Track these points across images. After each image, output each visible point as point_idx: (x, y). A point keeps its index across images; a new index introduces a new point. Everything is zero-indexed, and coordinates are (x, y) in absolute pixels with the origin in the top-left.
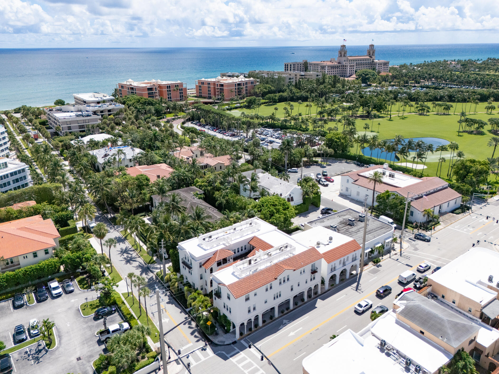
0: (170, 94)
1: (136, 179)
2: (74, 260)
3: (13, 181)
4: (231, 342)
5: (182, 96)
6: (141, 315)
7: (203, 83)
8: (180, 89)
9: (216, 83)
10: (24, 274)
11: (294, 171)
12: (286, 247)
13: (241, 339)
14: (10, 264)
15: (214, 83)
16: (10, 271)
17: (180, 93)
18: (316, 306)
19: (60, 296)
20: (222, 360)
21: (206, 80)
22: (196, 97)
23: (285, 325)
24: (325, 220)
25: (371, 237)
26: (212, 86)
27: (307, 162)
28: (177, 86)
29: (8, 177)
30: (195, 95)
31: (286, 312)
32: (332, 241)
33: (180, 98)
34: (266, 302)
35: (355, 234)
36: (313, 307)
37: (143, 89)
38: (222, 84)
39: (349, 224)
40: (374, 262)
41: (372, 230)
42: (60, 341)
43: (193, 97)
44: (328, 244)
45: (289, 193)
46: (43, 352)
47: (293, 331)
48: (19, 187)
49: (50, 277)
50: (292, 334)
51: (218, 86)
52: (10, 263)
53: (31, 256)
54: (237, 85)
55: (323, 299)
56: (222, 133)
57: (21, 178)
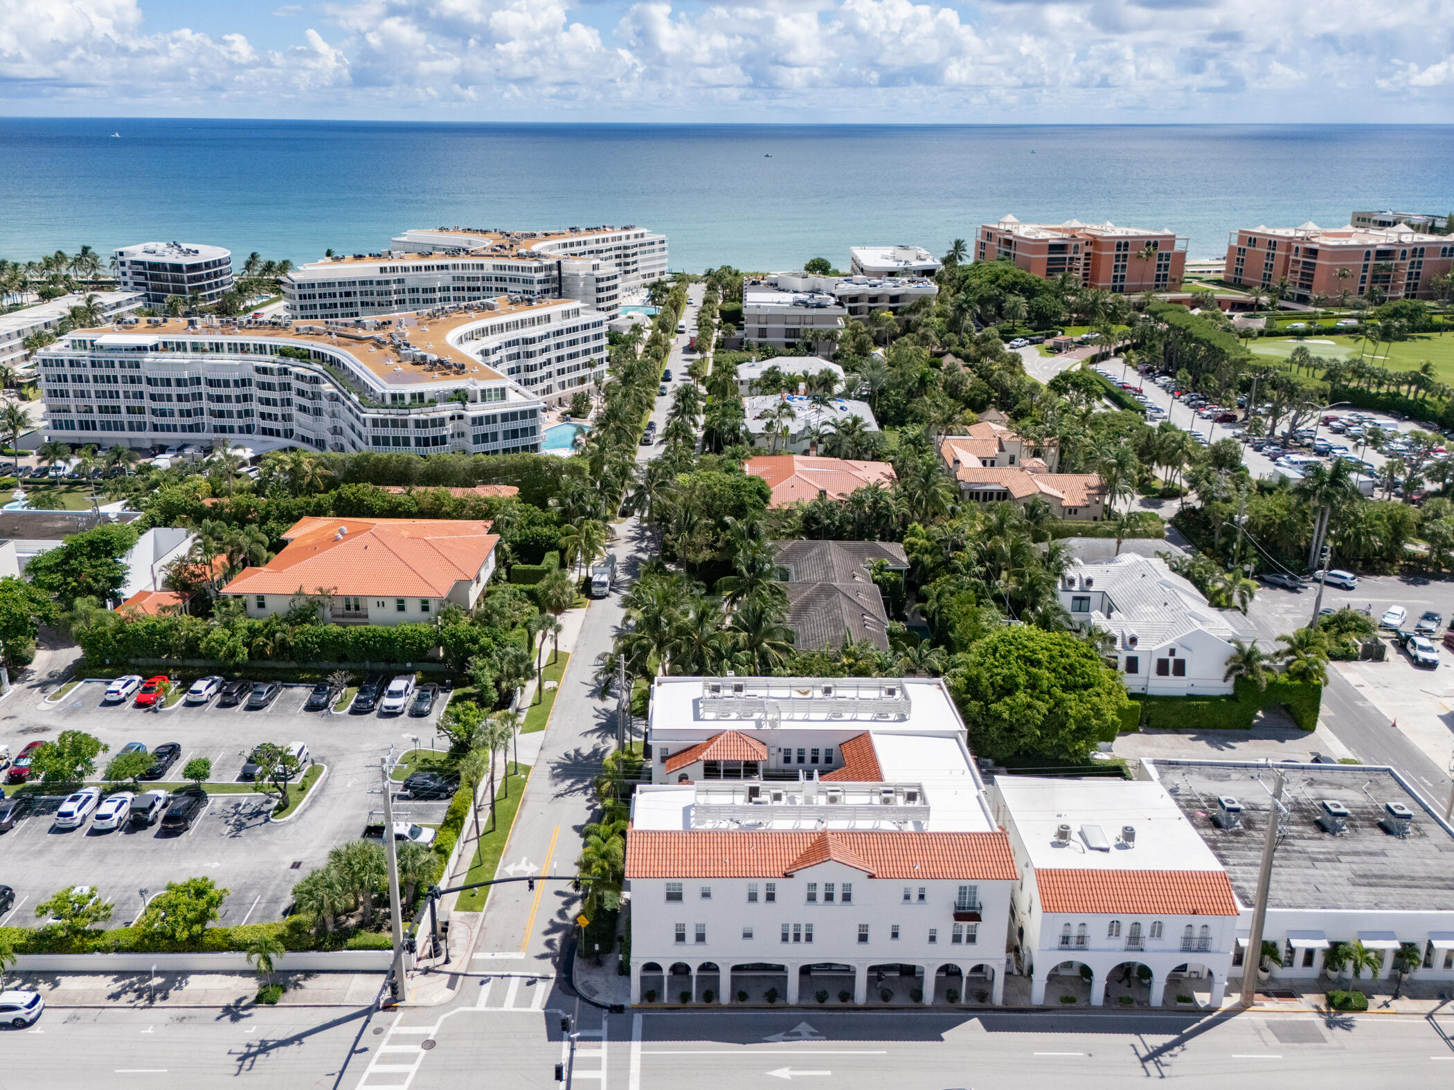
0: (1124, 267)
1: (732, 487)
2: (462, 642)
3: (505, 433)
4: (610, 1001)
5: (1165, 276)
6: (494, 830)
7: (1252, 241)
8: (1160, 255)
9: (1295, 245)
10: (356, 640)
11: (1338, 581)
12: (911, 797)
13: (638, 1009)
14: (353, 611)
15: (1289, 244)
16: (338, 624)
17: (1159, 266)
18: (944, 1035)
19: (395, 715)
20: (545, 1034)
21: (1270, 232)
22: (1219, 283)
23: (798, 1036)
24: (1234, 776)
25: (1362, 898)
26: (1280, 253)
27: (1423, 560)
28: (1153, 244)
29: (495, 421)
30: (1221, 276)
31: (833, 1001)
32: (1131, 844)
33: (1154, 283)
34: (748, 935)
35: (1309, 863)
36: (933, 1032)
37: (1036, 246)
38: (1316, 246)
39: (1318, 823)
40: (1330, 1002)
41: (1401, 877)
42: (306, 810)
43: (1208, 282)
44: (1106, 850)
45: (1169, 642)
46: (261, 819)
47: (794, 1067)
48: (515, 450)
49: (409, 665)
50: (784, 1073)
51: (1301, 253)
52: (353, 607)
53: (391, 605)
54: (1373, 255)
55: (990, 1027)
56: (1193, 407)
57: (524, 430)
